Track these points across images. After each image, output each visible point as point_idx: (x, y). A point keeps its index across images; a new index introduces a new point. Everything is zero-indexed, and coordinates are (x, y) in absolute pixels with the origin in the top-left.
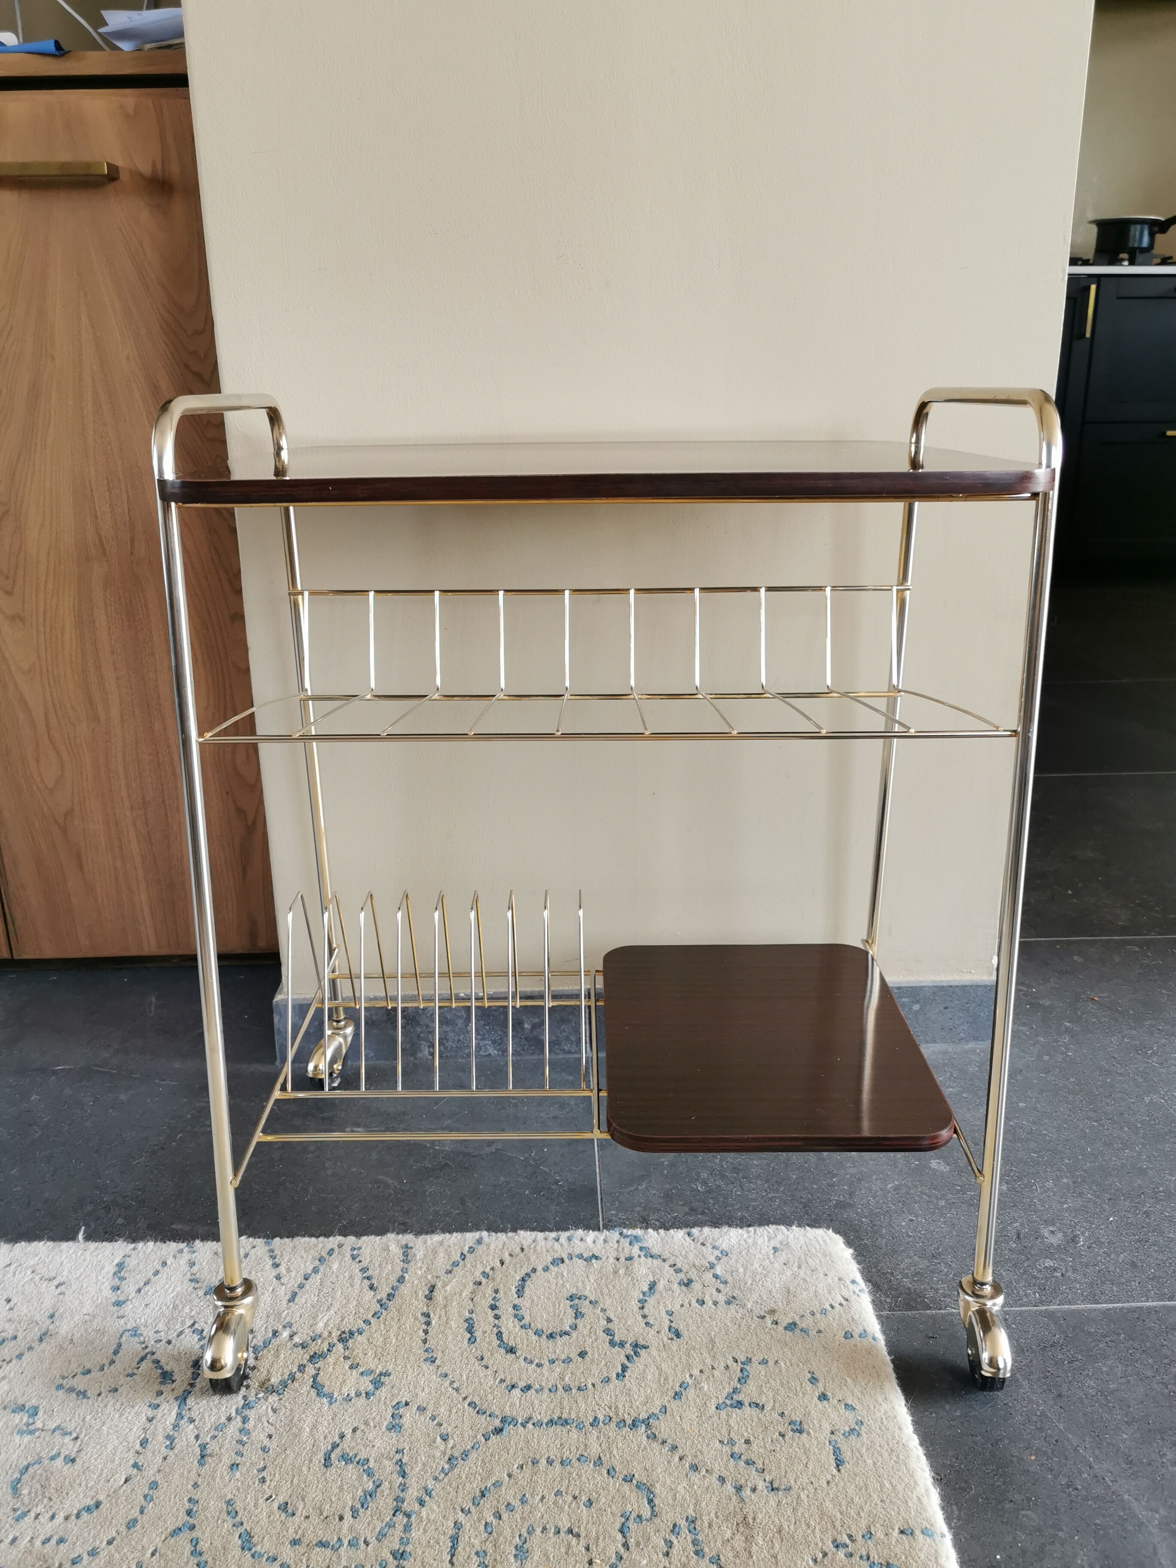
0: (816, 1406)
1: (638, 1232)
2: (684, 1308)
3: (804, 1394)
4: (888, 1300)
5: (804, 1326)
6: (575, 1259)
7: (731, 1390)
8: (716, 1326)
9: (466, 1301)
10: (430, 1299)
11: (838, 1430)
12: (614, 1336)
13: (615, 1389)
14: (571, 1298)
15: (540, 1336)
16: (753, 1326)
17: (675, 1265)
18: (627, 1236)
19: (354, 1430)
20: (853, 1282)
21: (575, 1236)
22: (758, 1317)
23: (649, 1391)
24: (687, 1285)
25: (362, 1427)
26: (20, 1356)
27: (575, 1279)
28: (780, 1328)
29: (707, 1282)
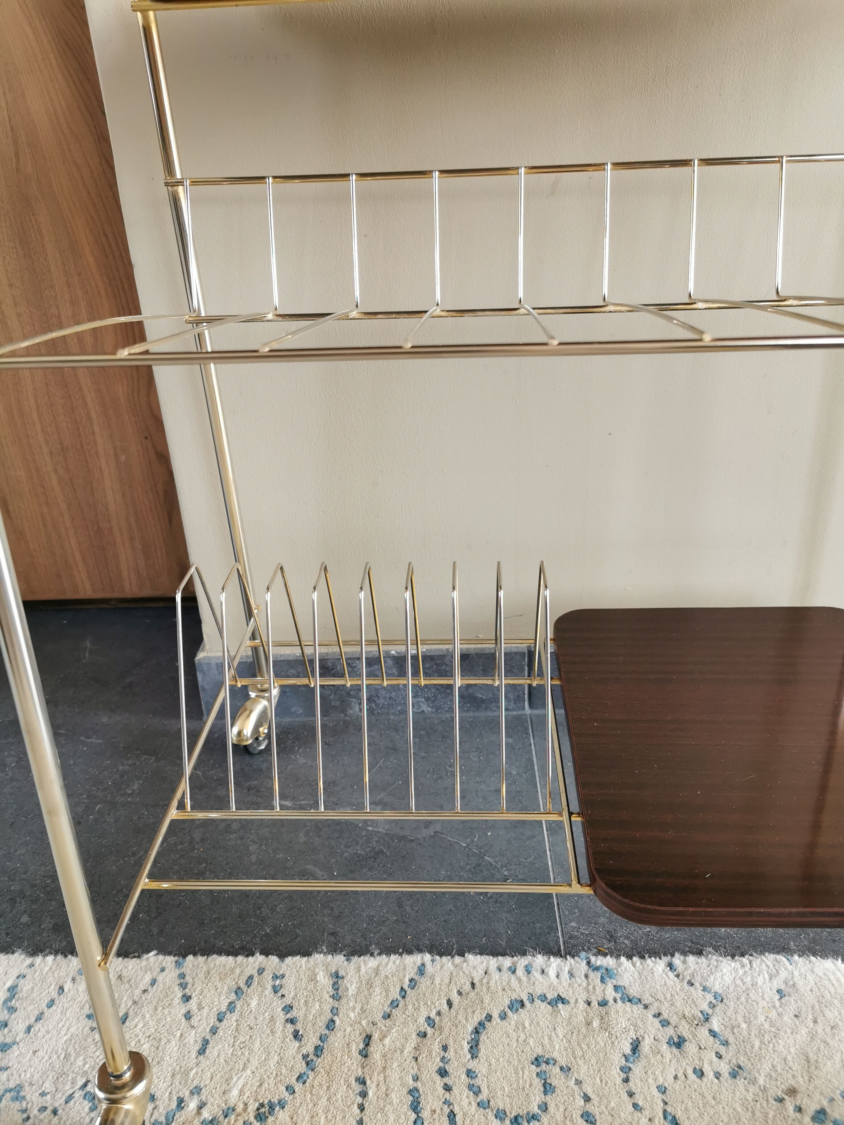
1: (609, 961)
2: (679, 1082)
5: (836, 1115)
8: (724, 1112)
9: (408, 1061)
10: (366, 1056)
14: (537, 1061)
15: (502, 1120)
16: (771, 1113)
17: (659, 1014)
18: (597, 969)
21: (534, 964)
22: (775, 1100)
24: (679, 1045)
27: (540, 1033)
28: (807, 1119)
29: (703, 1041)
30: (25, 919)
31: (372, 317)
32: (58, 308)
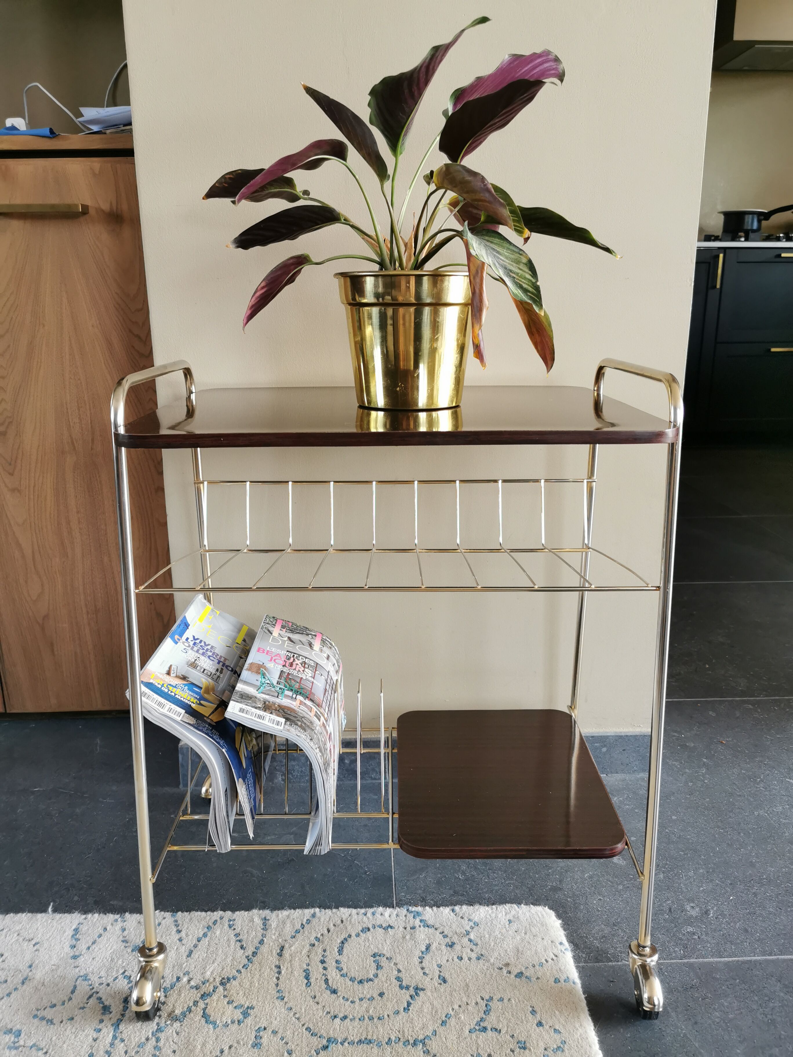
0: (535, 1030)
1: (419, 909)
2: (448, 963)
3: (527, 1021)
4: (584, 956)
5: (528, 974)
6: (377, 928)
7: (479, 1019)
8: (470, 975)
9: (304, 957)
10: (281, 956)
11: (549, 1047)
12: (402, 982)
13: (403, 1019)
14: (374, 955)
15: (353, 981)
16: (495, 974)
17: (443, 932)
18: (412, 912)
19: (230, 1047)
20: (561, 943)
21: (377, 911)
22: (498, 969)
23: (425, 1020)
24: (451, 946)
25: (235, 1045)
26: (9, 995)
27: (377, 943)
28: (512, 976)
29: (464, 944)
30: (76, 898)
31: (298, 552)
32: (106, 525)
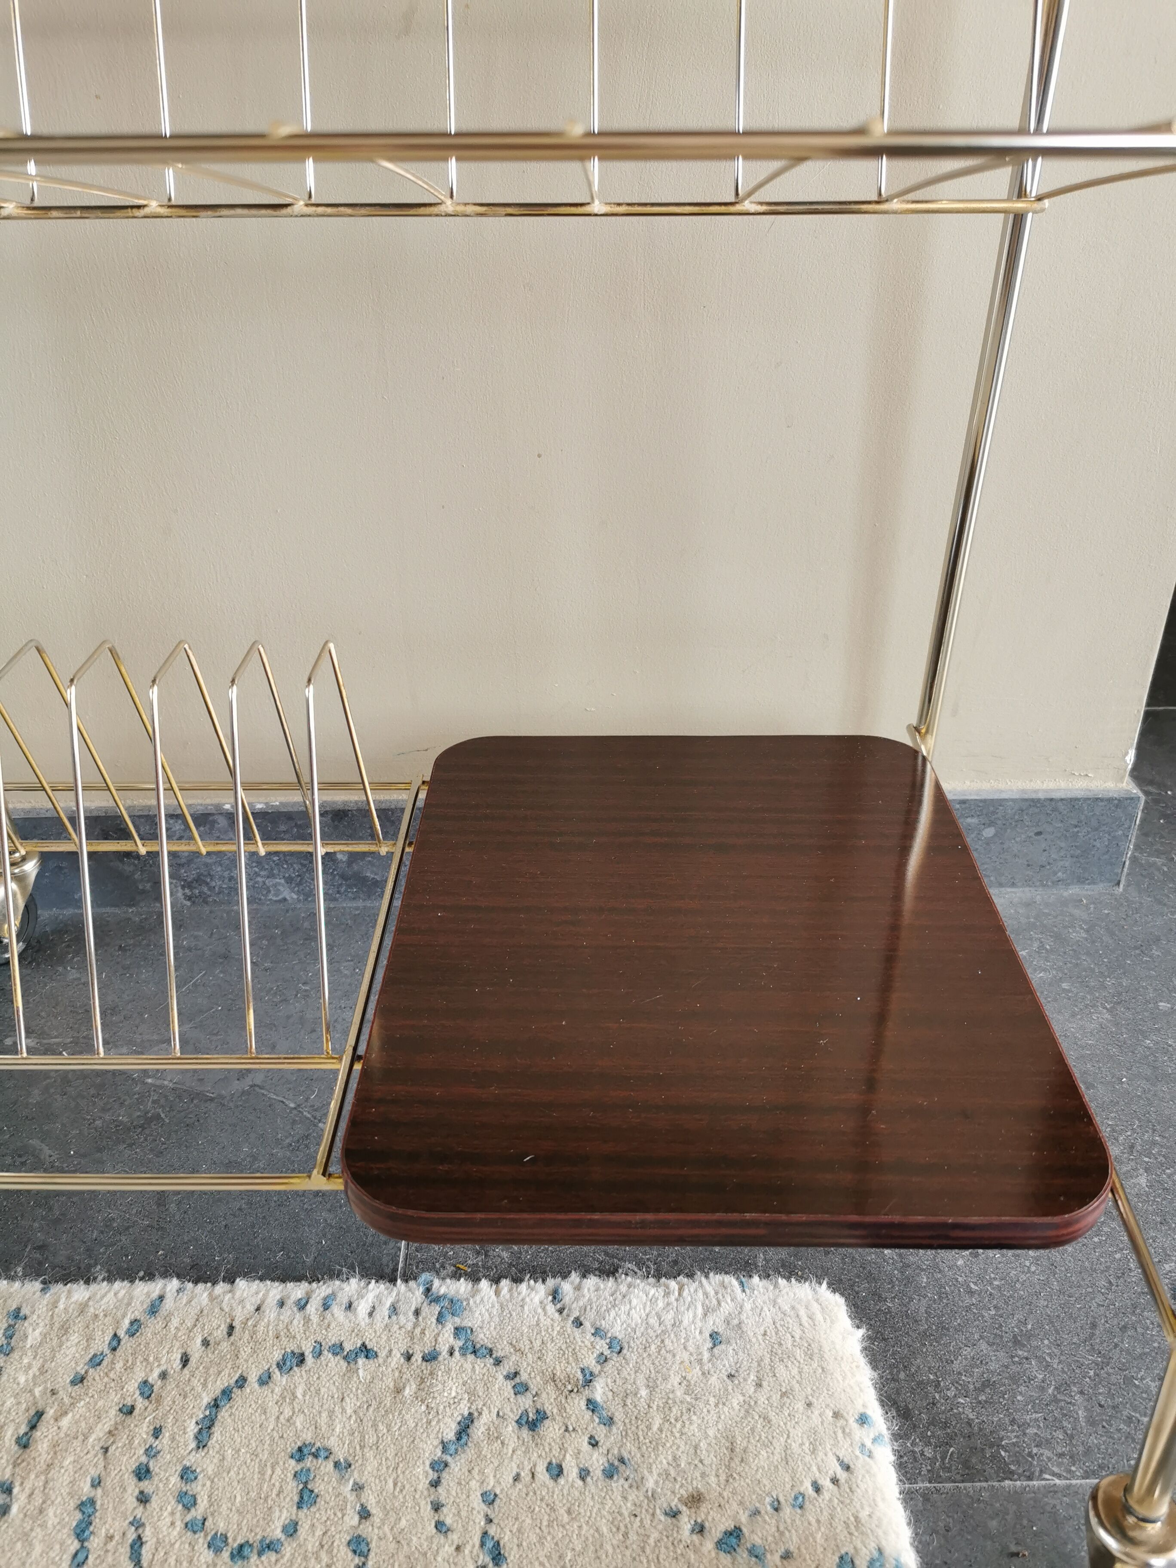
1: (462, 1287)
2: (519, 1486)
4: (928, 1454)
5: (757, 1539)
6: (327, 1355)
8: (579, 1535)
10: (25, 1446)
12: (366, 1557)
14: (300, 1453)
15: (218, 1551)
16: (655, 1535)
17: (516, 1374)
18: (437, 1300)
20: (863, 1420)
21: (340, 1294)
22: (666, 1514)
24: (534, 1426)
27: (317, 1408)
28: (709, 1545)
29: (573, 1418)
